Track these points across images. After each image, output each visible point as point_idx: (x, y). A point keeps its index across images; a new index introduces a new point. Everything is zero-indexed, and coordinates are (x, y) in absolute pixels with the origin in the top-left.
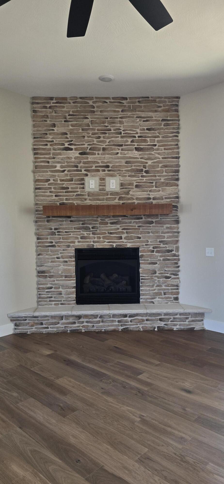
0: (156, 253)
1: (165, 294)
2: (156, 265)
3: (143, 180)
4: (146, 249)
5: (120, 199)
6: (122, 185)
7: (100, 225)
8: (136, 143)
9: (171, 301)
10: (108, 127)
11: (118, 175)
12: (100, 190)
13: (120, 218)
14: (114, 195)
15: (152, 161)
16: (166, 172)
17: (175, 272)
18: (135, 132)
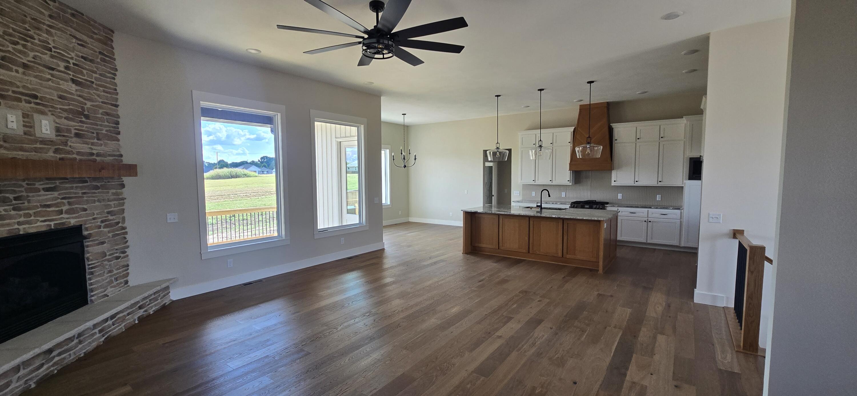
0: (103, 228)
1: (116, 279)
2: (105, 245)
3: (83, 127)
4: (93, 225)
5: (56, 151)
6: (58, 130)
7: (27, 194)
8: (72, 72)
9: (122, 286)
10: (30, 32)
11: (49, 114)
12: (25, 134)
13: (58, 182)
14: (48, 145)
15: (92, 103)
16: (107, 122)
17: (121, 249)
18: (70, 56)
